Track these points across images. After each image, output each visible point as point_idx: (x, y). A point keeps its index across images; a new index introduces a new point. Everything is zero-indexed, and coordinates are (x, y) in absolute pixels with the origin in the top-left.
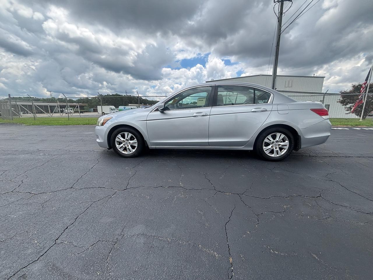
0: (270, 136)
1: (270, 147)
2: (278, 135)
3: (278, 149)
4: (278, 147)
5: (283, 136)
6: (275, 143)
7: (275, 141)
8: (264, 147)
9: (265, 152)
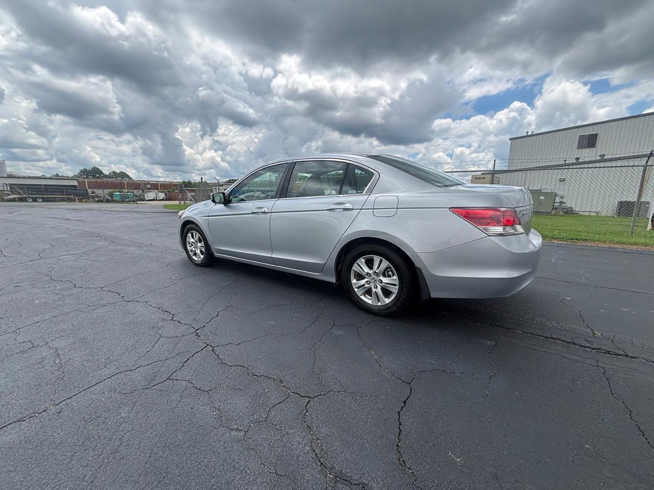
0: (363, 261)
1: (363, 282)
2: (377, 259)
3: (379, 290)
4: (379, 287)
5: (385, 264)
6: (373, 276)
7: (372, 271)
8: (354, 281)
9: (356, 290)
